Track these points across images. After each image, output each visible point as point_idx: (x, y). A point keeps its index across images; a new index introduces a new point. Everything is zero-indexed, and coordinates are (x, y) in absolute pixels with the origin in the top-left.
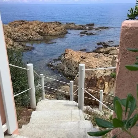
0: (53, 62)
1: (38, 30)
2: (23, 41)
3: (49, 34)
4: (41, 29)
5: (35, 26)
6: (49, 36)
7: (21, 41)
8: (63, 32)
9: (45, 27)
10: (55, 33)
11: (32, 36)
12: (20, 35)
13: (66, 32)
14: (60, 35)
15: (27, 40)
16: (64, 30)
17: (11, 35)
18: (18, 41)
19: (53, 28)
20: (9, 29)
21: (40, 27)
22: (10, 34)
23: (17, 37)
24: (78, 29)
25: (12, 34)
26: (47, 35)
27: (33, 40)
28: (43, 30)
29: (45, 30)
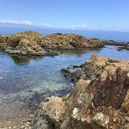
0: (72, 68)
1: (71, 40)
2: (51, 49)
3: (82, 46)
4: (74, 40)
5: (68, 37)
6: (82, 47)
7: (50, 49)
8: (98, 45)
9: (79, 38)
10: (89, 45)
11: (62, 45)
12: (50, 42)
13: (101, 46)
14: (95, 48)
15: (56, 48)
16: (100, 44)
17: (41, 41)
18: (47, 48)
19: (88, 41)
20: (40, 36)
21: (74, 38)
22: (39, 41)
23: (47, 44)
24: (117, 45)
25: (43, 40)
26: (80, 47)
27: (62, 49)
28: (77, 41)
29: (78, 41)
